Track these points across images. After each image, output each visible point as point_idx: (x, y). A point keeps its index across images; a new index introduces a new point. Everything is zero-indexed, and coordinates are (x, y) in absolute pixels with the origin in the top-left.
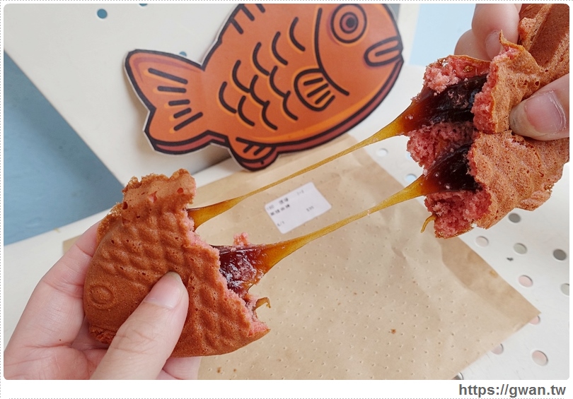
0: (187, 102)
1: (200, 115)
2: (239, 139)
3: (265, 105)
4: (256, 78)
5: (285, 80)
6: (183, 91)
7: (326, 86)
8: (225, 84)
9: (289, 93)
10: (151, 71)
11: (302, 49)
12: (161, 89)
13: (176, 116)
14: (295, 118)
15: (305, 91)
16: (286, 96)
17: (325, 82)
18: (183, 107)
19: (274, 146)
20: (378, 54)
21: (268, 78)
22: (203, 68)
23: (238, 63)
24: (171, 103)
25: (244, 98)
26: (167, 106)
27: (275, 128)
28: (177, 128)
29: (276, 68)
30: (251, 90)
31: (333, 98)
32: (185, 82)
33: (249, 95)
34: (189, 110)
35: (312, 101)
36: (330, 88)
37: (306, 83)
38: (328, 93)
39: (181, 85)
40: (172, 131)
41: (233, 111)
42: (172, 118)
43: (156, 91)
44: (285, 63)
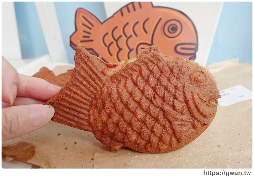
0: (90, 33)
1: (92, 41)
3: (120, 49)
4: (121, 36)
5: (133, 43)
8: (107, 34)
9: (133, 49)
11: (146, 32)
16: (131, 50)
18: (88, 35)
21: (126, 39)
23: (116, 27)
25: (112, 43)
29: (131, 36)
30: (117, 41)
33: (115, 42)
34: (89, 37)
37: (142, 48)
40: (79, 42)
41: (106, 45)
42: (81, 37)
43: (81, 24)
44: (136, 35)
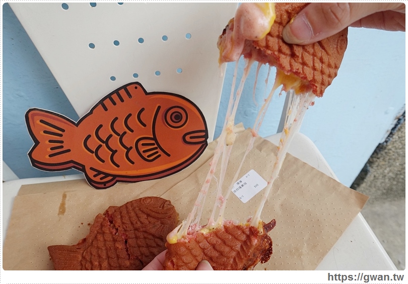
0: (62, 142)
1: (69, 151)
2: (91, 169)
3: (114, 152)
4: (111, 136)
5: (130, 140)
6: (61, 135)
7: (156, 148)
8: (89, 136)
9: (131, 148)
10: (41, 121)
12: (45, 132)
13: (52, 149)
14: (133, 163)
15: (142, 149)
16: (129, 149)
17: (156, 146)
18: (59, 144)
19: (115, 176)
20: (191, 138)
21: (119, 137)
22: (77, 125)
23: (101, 126)
24: (50, 141)
25: (100, 146)
26: (47, 142)
27: (118, 166)
28: (50, 156)
29: (125, 133)
30: (106, 143)
31: (159, 156)
32: (63, 131)
33: (104, 145)
34: (62, 147)
35: (146, 155)
36: (158, 150)
37: (143, 145)
38: (157, 152)
39: (60, 132)
40: (47, 157)
41: (92, 152)
42: (49, 150)
43: (42, 133)
44: (132, 131)
